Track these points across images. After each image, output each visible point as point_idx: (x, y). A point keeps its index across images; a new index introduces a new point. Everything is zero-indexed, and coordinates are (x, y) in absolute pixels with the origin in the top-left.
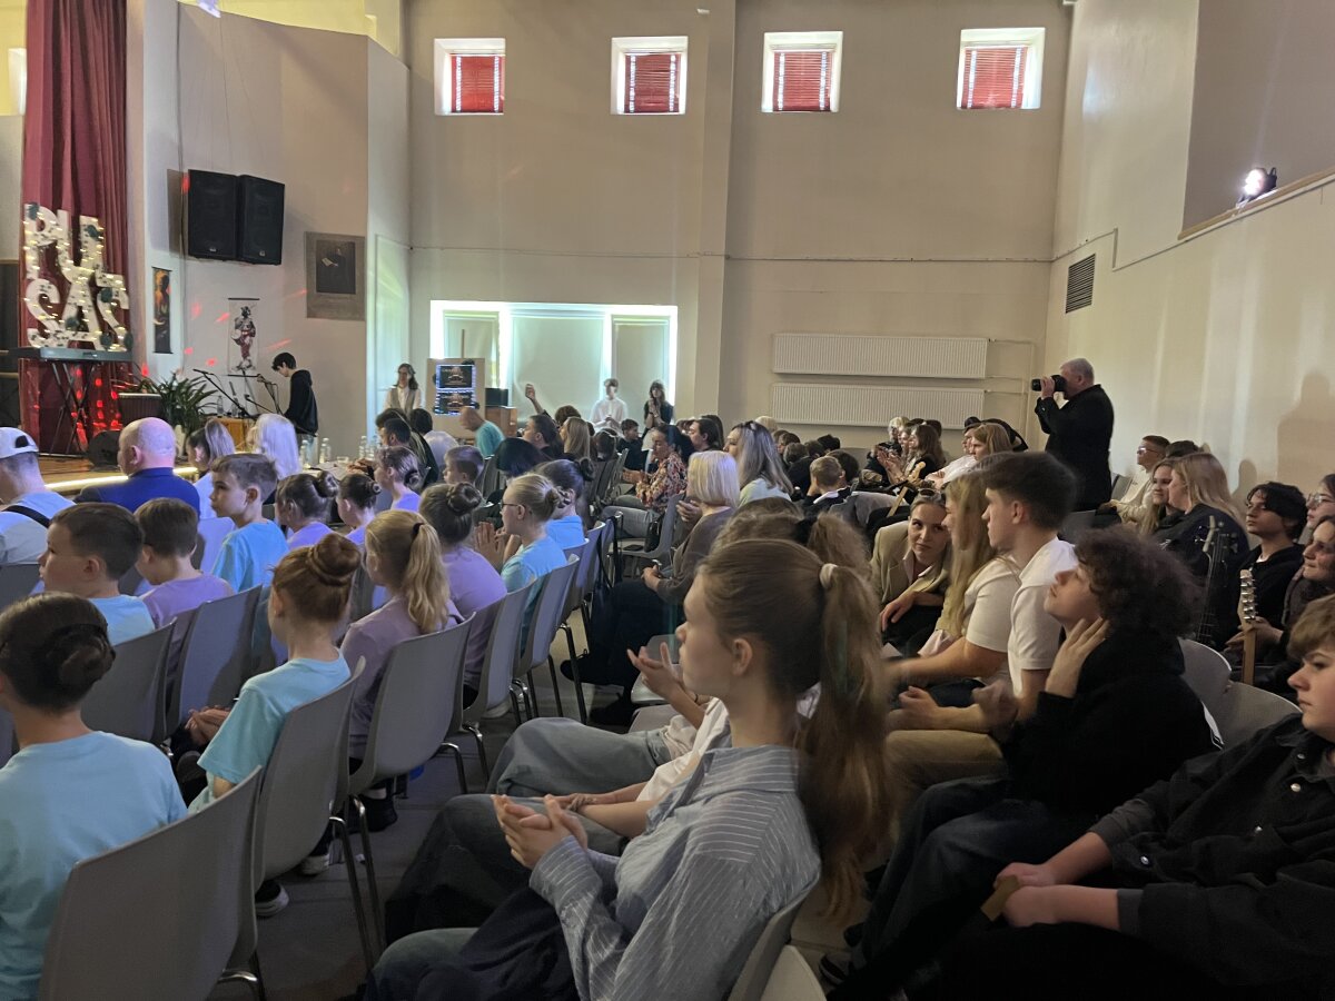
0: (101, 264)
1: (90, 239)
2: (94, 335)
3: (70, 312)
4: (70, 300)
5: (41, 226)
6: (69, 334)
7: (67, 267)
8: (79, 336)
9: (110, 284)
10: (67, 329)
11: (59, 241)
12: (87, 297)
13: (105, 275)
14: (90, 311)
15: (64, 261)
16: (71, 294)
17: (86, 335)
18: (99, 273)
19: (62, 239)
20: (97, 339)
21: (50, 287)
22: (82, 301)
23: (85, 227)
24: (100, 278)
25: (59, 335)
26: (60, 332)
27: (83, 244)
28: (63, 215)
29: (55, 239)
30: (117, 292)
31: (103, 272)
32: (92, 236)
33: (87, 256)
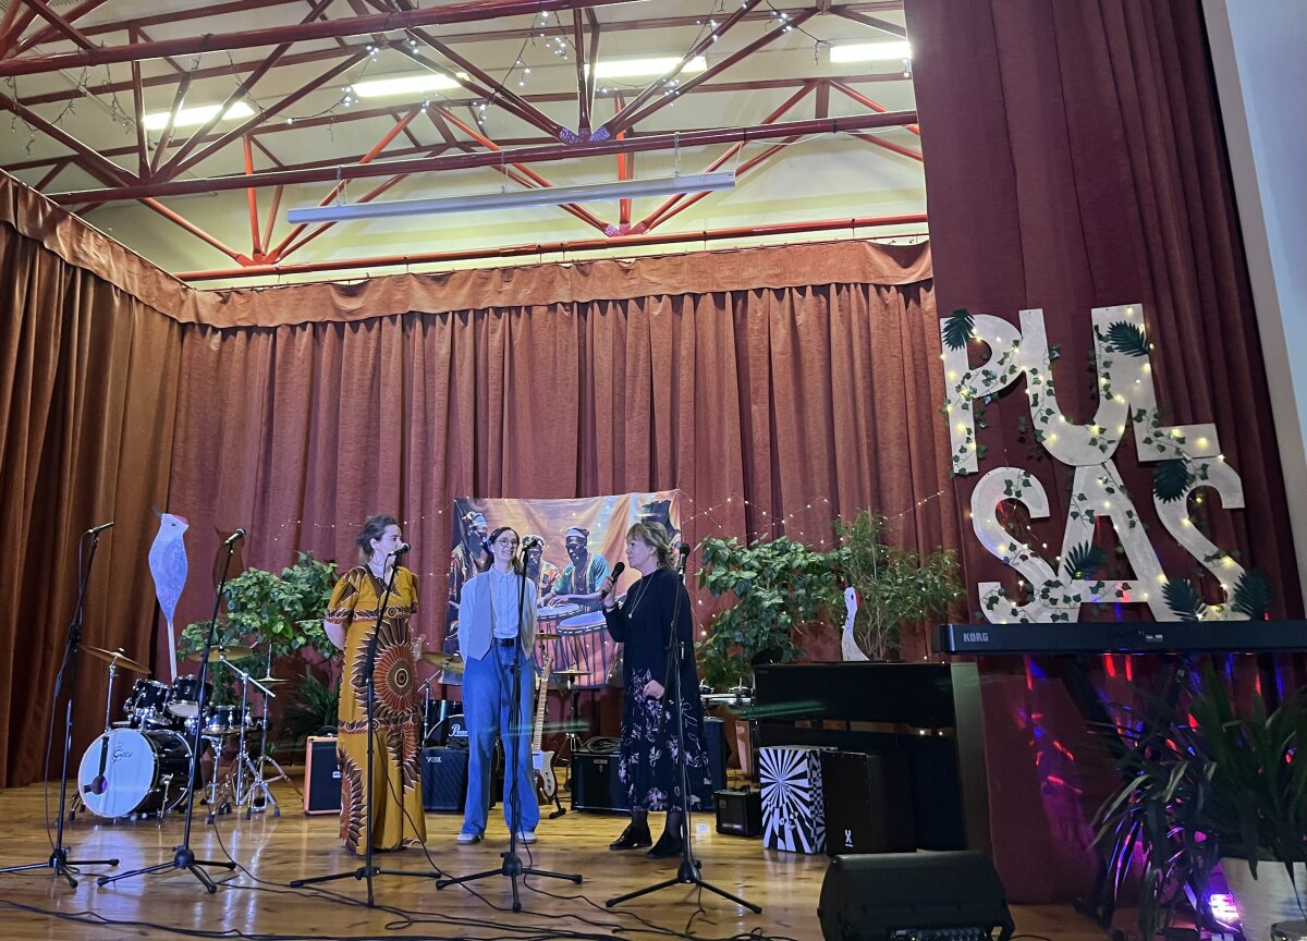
0: (1151, 407)
1: (1117, 355)
2: (1149, 586)
3: (1079, 534)
4: (1075, 505)
5: (980, 355)
6: (1082, 588)
7: (1057, 434)
8: (1110, 592)
9: (1178, 452)
10: (1074, 577)
11: (1030, 377)
12: (1117, 491)
13: (1164, 430)
14: (1132, 525)
15: (1044, 420)
16: (1076, 493)
17: (1126, 587)
18: (1142, 430)
19: (1034, 371)
20: (1160, 594)
21: (1026, 484)
22: (1107, 504)
23: (1104, 332)
24: (1148, 441)
25: (1054, 593)
26: (1058, 584)
27: (1101, 370)
28: (1033, 319)
29: (1015, 376)
30: (1205, 467)
31: (1156, 425)
32: (1122, 349)
33: (1109, 396)
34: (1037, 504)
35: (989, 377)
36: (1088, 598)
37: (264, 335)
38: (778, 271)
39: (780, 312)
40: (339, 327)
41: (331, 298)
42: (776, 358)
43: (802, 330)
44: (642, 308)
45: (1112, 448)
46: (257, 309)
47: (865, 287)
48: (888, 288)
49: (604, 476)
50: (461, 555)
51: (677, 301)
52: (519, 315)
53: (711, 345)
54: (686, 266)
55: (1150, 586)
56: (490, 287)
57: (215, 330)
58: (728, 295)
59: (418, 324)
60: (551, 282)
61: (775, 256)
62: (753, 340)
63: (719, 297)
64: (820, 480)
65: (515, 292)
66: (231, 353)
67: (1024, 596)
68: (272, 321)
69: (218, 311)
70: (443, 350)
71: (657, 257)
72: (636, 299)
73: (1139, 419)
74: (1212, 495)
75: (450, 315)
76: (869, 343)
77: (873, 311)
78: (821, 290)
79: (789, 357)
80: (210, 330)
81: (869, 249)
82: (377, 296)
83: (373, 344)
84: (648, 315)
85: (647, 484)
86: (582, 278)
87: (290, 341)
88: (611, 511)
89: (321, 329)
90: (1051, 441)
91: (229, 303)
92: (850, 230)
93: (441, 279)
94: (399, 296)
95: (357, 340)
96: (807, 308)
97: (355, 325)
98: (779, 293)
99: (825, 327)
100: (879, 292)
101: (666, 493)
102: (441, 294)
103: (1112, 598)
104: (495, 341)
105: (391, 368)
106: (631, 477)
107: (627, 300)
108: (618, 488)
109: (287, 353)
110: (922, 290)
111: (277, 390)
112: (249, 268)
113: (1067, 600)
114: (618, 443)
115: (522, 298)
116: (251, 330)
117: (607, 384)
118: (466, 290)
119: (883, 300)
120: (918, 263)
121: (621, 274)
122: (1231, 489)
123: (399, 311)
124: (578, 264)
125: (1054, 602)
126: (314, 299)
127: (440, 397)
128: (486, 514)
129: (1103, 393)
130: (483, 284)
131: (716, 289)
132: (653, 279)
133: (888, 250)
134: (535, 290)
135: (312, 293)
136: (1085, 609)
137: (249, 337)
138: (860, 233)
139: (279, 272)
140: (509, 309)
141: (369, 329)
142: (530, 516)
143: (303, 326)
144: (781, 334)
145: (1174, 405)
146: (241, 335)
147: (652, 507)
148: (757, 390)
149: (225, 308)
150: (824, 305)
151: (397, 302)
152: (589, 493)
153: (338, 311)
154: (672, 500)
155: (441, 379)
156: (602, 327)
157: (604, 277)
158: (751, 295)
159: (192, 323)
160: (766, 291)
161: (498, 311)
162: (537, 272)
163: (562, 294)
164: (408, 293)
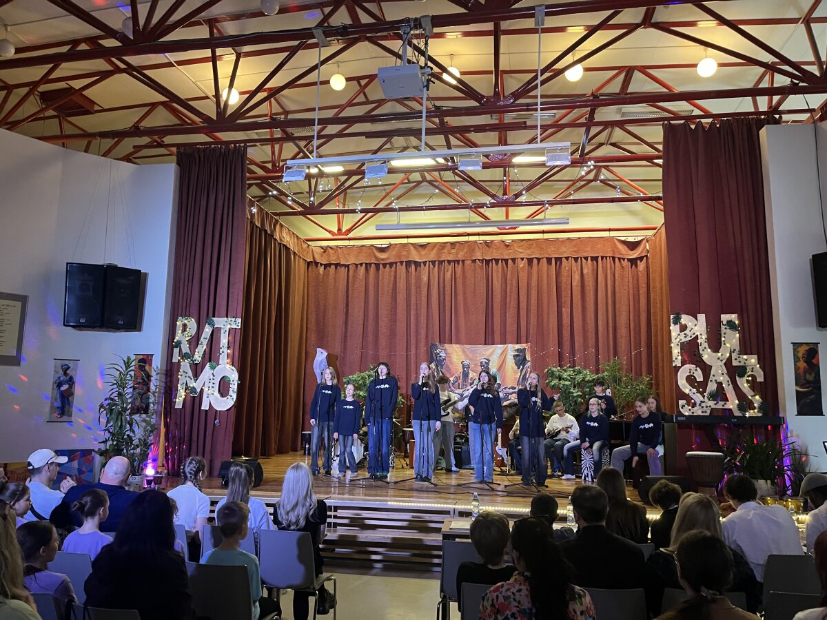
8: (720, 405)
9: (745, 363)
10: (709, 400)
11: (699, 337)
12: (725, 375)
13: (741, 356)
14: (729, 385)
15: (703, 350)
16: (712, 374)
17: (725, 404)
18: (734, 356)
19: (701, 335)
20: (736, 406)
21: (696, 370)
22: (721, 378)
23: (724, 323)
24: (736, 359)
25: (703, 405)
26: (704, 402)
27: (723, 335)
28: (702, 317)
29: (695, 335)
30: (753, 368)
31: (739, 354)
32: (730, 329)
33: (725, 344)
34: (699, 376)
35: (686, 336)
36: (713, 406)
37: (343, 268)
38: (576, 249)
39: (576, 267)
40: (377, 266)
41: (374, 253)
42: (574, 288)
43: (586, 277)
44: (514, 263)
45: (724, 361)
46: (340, 256)
47: (614, 258)
48: (624, 259)
49: (497, 336)
50: (434, 367)
51: (530, 261)
52: (458, 264)
53: (545, 281)
54: (534, 245)
55: (733, 404)
56: (446, 251)
57: (321, 265)
58: (553, 260)
59: (413, 266)
60: (473, 250)
61: (575, 242)
62: (564, 279)
63: (549, 260)
64: (592, 342)
65: (457, 253)
66: (328, 275)
67: (694, 405)
68: (347, 262)
69: (322, 256)
70: (425, 278)
71: (522, 241)
72: (511, 259)
73: (733, 352)
74: (754, 377)
75: (428, 263)
76: (614, 283)
77: (617, 269)
78: (595, 259)
79: (579, 288)
80: (319, 265)
81: (616, 241)
82: (394, 253)
83: (393, 274)
84: (518, 267)
85: (515, 341)
86: (487, 249)
87: (355, 271)
88: (500, 352)
89: (369, 266)
90: (705, 357)
91: (327, 253)
92: (608, 232)
93: (423, 246)
94: (405, 253)
95: (386, 273)
96: (588, 267)
97: (384, 265)
98: (576, 259)
99: (595, 275)
100: (620, 261)
101: (524, 345)
102: (423, 253)
103: (721, 407)
104: (448, 275)
105: (402, 284)
106: (509, 337)
107: (508, 259)
108: (504, 342)
109: (355, 276)
110: (638, 261)
111: (350, 292)
112: (335, 237)
113: (707, 407)
114: (504, 323)
115: (460, 256)
116: (337, 265)
117: (499, 296)
118: (434, 251)
119: (621, 265)
120: (637, 249)
121: (505, 247)
122: (760, 376)
123: (404, 260)
124: (486, 242)
125: (703, 407)
126: (366, 253)
127: (424, 300)
128: (445, 350)
129: (723, 343)
130: (442, 249)
131: (547, 256)
132: (520, 250)
133: (624, 242)
134: (466, 253)
135: (365, 250)
136: (712, 410)
137: (336, 268)
138: (613, 234)
139: (349, 239)
140: (454, 261)
141: (391, 267)
142: (464, 352)
143: (361, 264)
144: (577, 277)
145: (745, 349)
146: (333, 267)
147: (518, 350)
148: (565, 302)
149: (325, 255)
150: (595, 266)
151: (405, 256)
152: (490, 343)
153: (377, 258)
154: (527, 348)
155: (424, 291)
156: (496, 270)
157: (498, 248)
158: (564, 260)
159: (312, 262)
160: (570, 259)
161: (449, 262)
162: (467, 245)
163: (478, 256)
164: (409, 252)
